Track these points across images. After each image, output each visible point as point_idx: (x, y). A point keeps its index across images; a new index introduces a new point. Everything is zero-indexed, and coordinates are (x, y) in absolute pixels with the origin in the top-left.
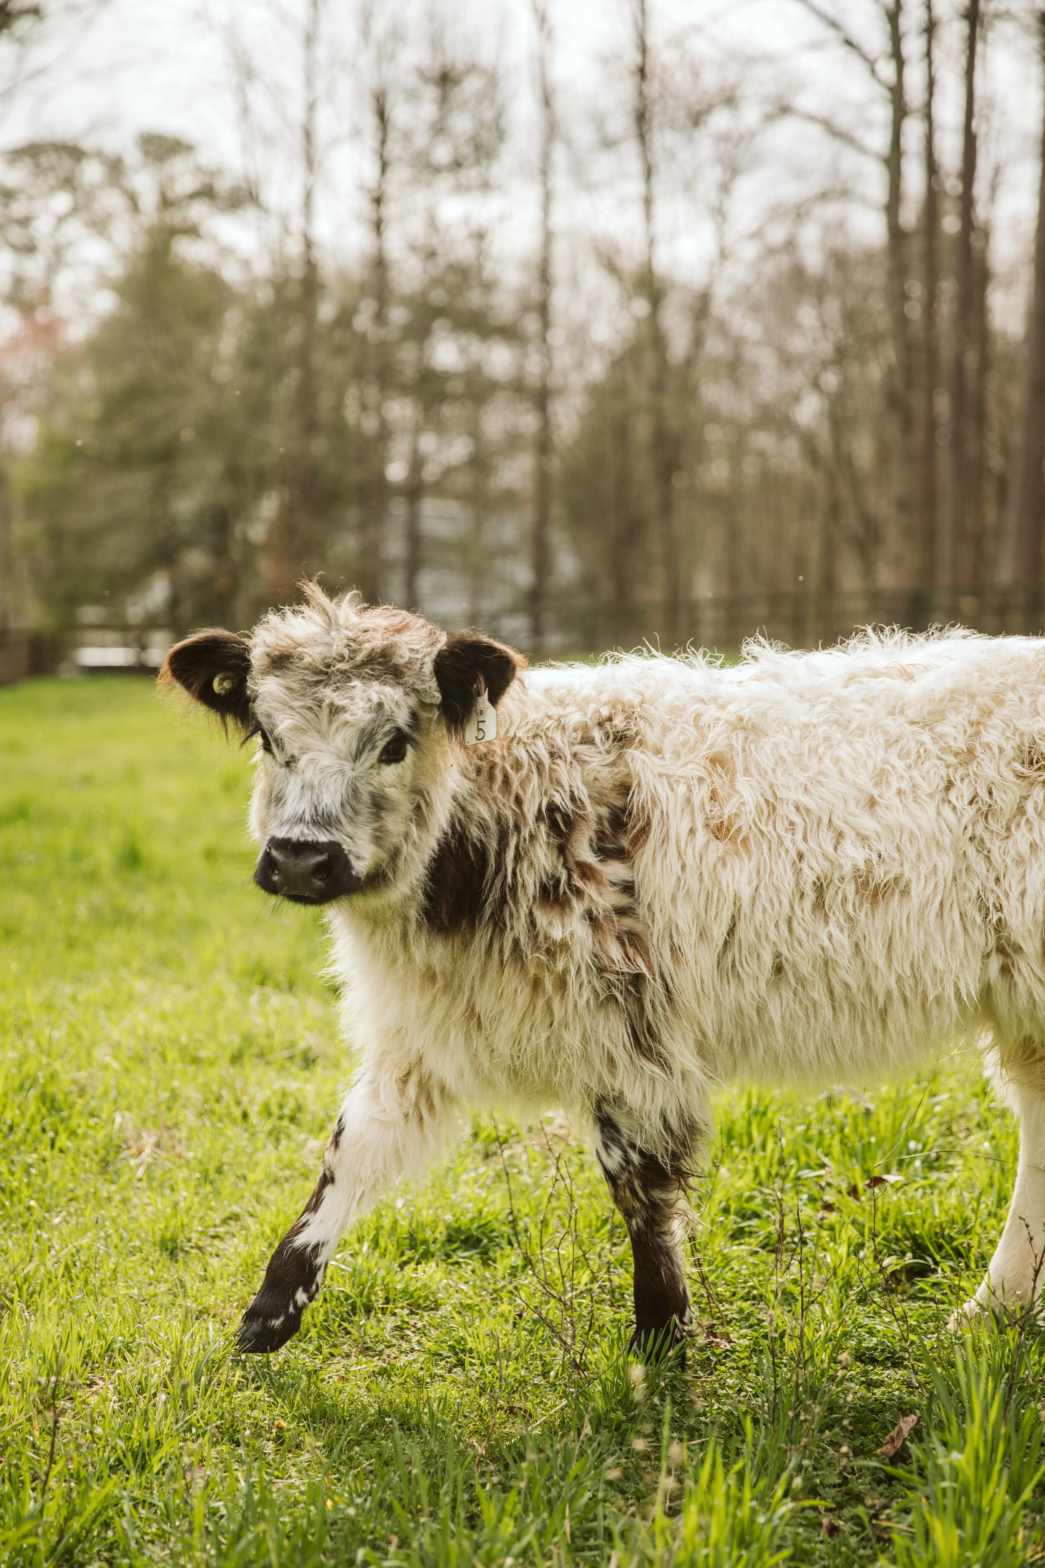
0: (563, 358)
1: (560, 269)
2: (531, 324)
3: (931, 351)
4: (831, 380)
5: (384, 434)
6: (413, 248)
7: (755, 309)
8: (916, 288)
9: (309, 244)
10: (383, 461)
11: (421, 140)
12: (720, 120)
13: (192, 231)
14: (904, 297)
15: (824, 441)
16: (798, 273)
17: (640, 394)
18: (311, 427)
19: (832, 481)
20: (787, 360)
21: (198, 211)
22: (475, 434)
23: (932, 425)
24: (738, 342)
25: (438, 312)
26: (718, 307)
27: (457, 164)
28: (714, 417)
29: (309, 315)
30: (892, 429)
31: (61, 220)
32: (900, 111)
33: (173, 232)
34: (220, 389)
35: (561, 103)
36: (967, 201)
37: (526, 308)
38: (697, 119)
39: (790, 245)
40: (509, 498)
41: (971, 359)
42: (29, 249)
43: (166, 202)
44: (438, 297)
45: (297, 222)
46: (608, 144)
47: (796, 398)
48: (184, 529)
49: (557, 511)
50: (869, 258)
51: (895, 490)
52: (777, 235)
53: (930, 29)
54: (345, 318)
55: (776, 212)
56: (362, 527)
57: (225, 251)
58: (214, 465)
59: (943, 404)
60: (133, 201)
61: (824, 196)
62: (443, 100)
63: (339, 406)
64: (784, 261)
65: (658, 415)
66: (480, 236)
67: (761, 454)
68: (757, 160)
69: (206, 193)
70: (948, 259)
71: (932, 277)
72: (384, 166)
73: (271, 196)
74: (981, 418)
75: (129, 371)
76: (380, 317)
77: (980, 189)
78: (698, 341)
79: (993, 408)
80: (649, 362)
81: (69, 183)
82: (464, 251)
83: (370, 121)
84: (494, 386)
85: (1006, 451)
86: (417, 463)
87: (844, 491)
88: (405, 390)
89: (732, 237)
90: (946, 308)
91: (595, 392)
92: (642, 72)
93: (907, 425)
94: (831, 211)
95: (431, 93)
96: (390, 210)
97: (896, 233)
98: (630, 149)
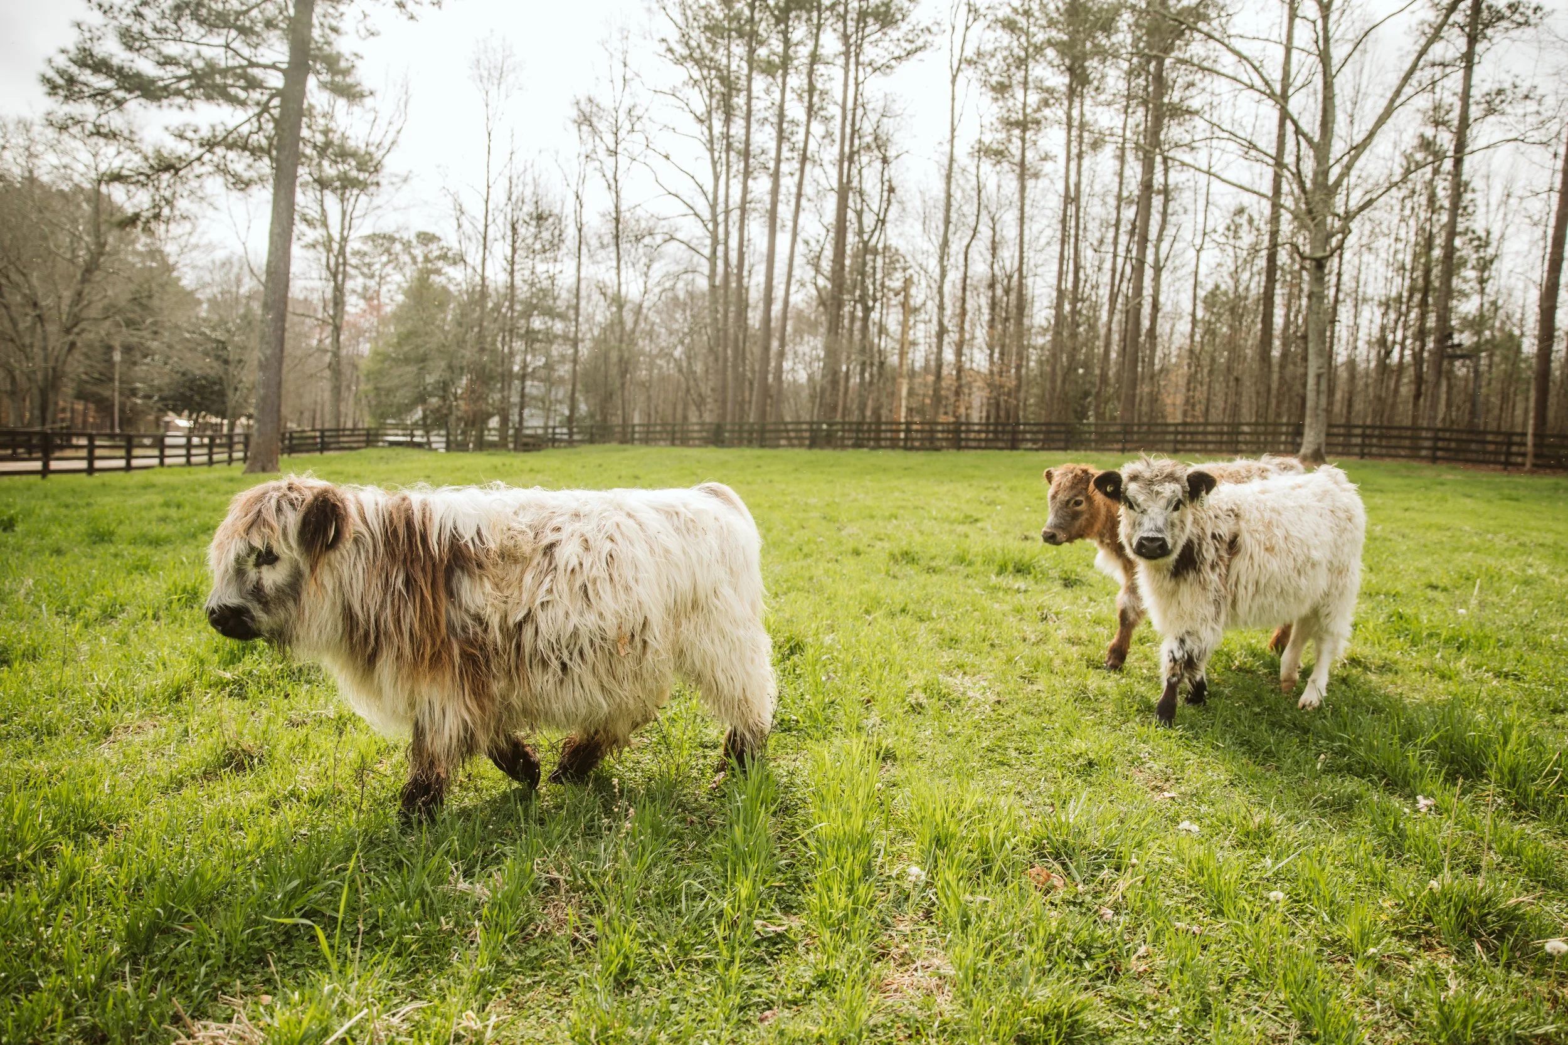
0: (584, 327)
1: (583, 293)
2: (571, 313)
3: (726, 332)
4: (687, 341)
5: (512, 354)
6: (525, 281)
7: (658, 312)
8: (721, 309)
9: (483, 279)
10: (512, 363)
11: (530, 241)
12: (647, 240)
13: (438, 272)
14: (717, 311)
15: (684, 364)
16: (676, 298)
17: (613, 343)
18: (482, 350)
19: (687, 380)
20: (671, 333)
21: (440, 264)
22: (548, 356)
23: (726, 360)
24: (653, 324)
25: (535, 307)
26: (645, 311)
27: (544, 252)
28: (642, 353)
29: (483, 307)
30: (711, 358)
31: (385, 265)
32: (715, 242)
33: (430, 272)
34: (446, 334)
35: (585, 229)
36: (740, 277)
37: (568, 308)
38: (638, 240)
39: (673, 288)
40: (561, 380)
41: (741, 337)
42: (372, 276)
43: (427, 259)
44: (535, 301)
45: (479, 270)
46: (603, 246)
47: (675, 347)
48: (429, 388)
49: (579, 386)
50: (704, 295)
51: (711, 384)
52: (668, 285)
53: (727, 212)
54: (497, 308)
55: (667, 275)
56: (502, 389)
57: (450, 280)
58: (443, 364)
59: (729, 352)
60: (414, 260)
61: (686, 272)
62: (538, 226)
63: (494, 343)
64: (670, 294)
65: (620, 350)
66: (552, 278)
67: (661, 367)
68: (661, 257)
69: (444, 257)
70: (733, 298)
71: (726, 304)
72: (514, 251)
73: (468, 259)
74: (744, 359)
75: (409, 325)
76: (511, 308)
77: (745, 273)
78: (636, 322)
79: (748, 355)
80: (617, 329)
81: (388, 251)
82: (546, 284)
83: (509, 233)
84: (556, 337)
85: (753, 371)
86: (525, 366)
87: (692, 383)
88: (521, 337)
89: (649, 285)
90: (731, 315)
91: (596, 341)
92: (617, 220)
93: (716, 360)
94: (690, 276)
95: (534, 223)
96: (516, 267)
97: (713, 287)
98: (613, 248)
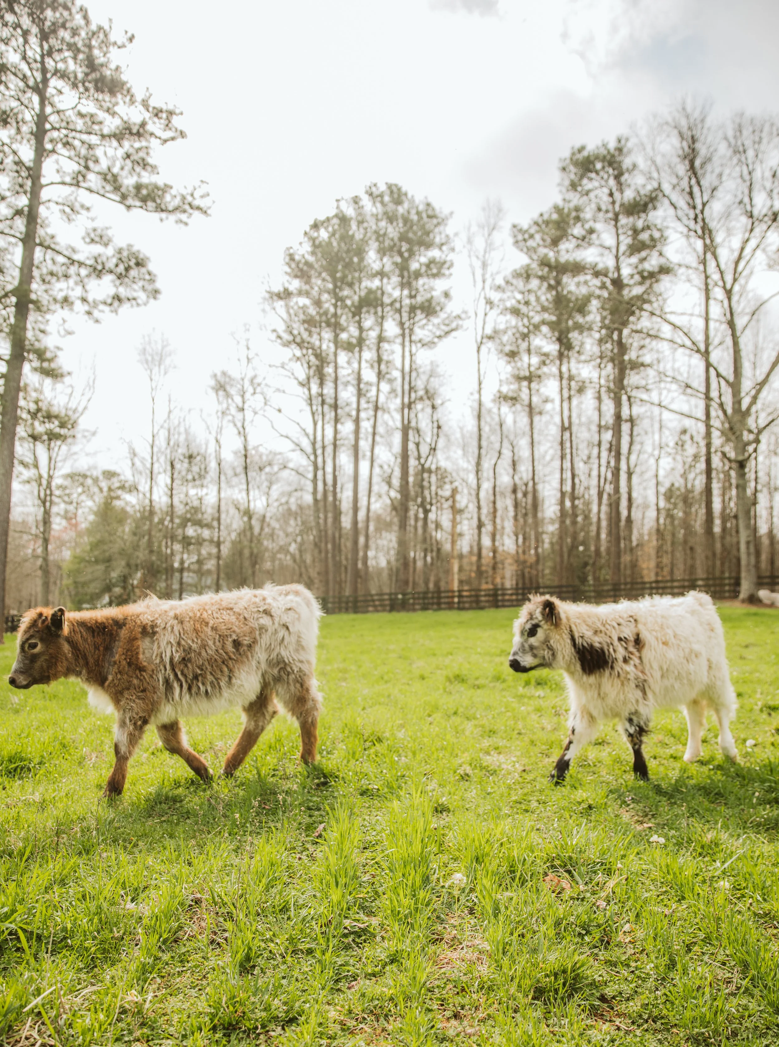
0: (224, 533)
1: (223, 508)
2: (215, 524)
3: (326, 532)
4: (299, 539)
5: (172, 554)
6: (181, 502)
7: (278, 520)
8: (322, 515)
9: (151, 501)
10: (173, 562)
11: (184, 473)
12: (267, 469)
13: (118, 498)
14: (319, 517)
15: (298, 557)
16: (289, 510)
17: (246, 543)
18: (151, 552)
19: (300, 567)
20: (287, 535)
21: (120, 492)
22: (199, 554)
23: (327, 552)
24: (273, 529)
25: (189, 520)
26: (267, 519)
27: (194, 480)
28: (267, 549)
29: (151, 521)
30: (316, 551)
31: (80, 494)
32: (316, 468)
33: (112, 498)
34: (125, 542)
35: (223, 464)
36: (335, 493)
37: (213, 519)
38: (261, 469)
39: (287, 502)
40: (209, 572)
41: (337, 535)
42: (71, 503)
43: (110, 489)
44: (189, 516)
45: (148, 495)
46: (236, 475)
47: (290, 544)
48: (114, 581)
49: (222, 575)
50: (309, 507)
51: (317, 569)
52: (283, 500)
53: (324, 447)
54: (162, 521)
55: (283, 494)
56: (166, 580)
57: (127, 503)
58: (123, 563)
59: (330, 546)
60: (101, 490)
61: (296, 490)
62: (190, 463)
63: (160, 546)
64: (285, 507)
65: (251, 548)
66: (201, 499)
67: (280, 559)
68: (278, 480)
69: (122, 487)
70: (330, 508)
71: (326, 512)
72: (173, 480)
73: (141, 488)
74: (340, 551)
75: (98, 536)
76: (172, 521)
77: (338, 490)
78: (262, 529)
79: (343, 548)
80: (248, 534)
81: (82, 485)
82: (196, 503)
83: (169, 468)
84: (204, 540)
85: (347, 559)
86: (182, 562)
87: (303, 570)
88: (179, 542)
89: (270, 501)
90: (330, 520)
91: (233, 543)
92: (246, 456)
93: (320, 552)
94: (298, 494)
95: (187, 460)
96: (174, 492)
97: (316, 500)
98: (243, 476)
